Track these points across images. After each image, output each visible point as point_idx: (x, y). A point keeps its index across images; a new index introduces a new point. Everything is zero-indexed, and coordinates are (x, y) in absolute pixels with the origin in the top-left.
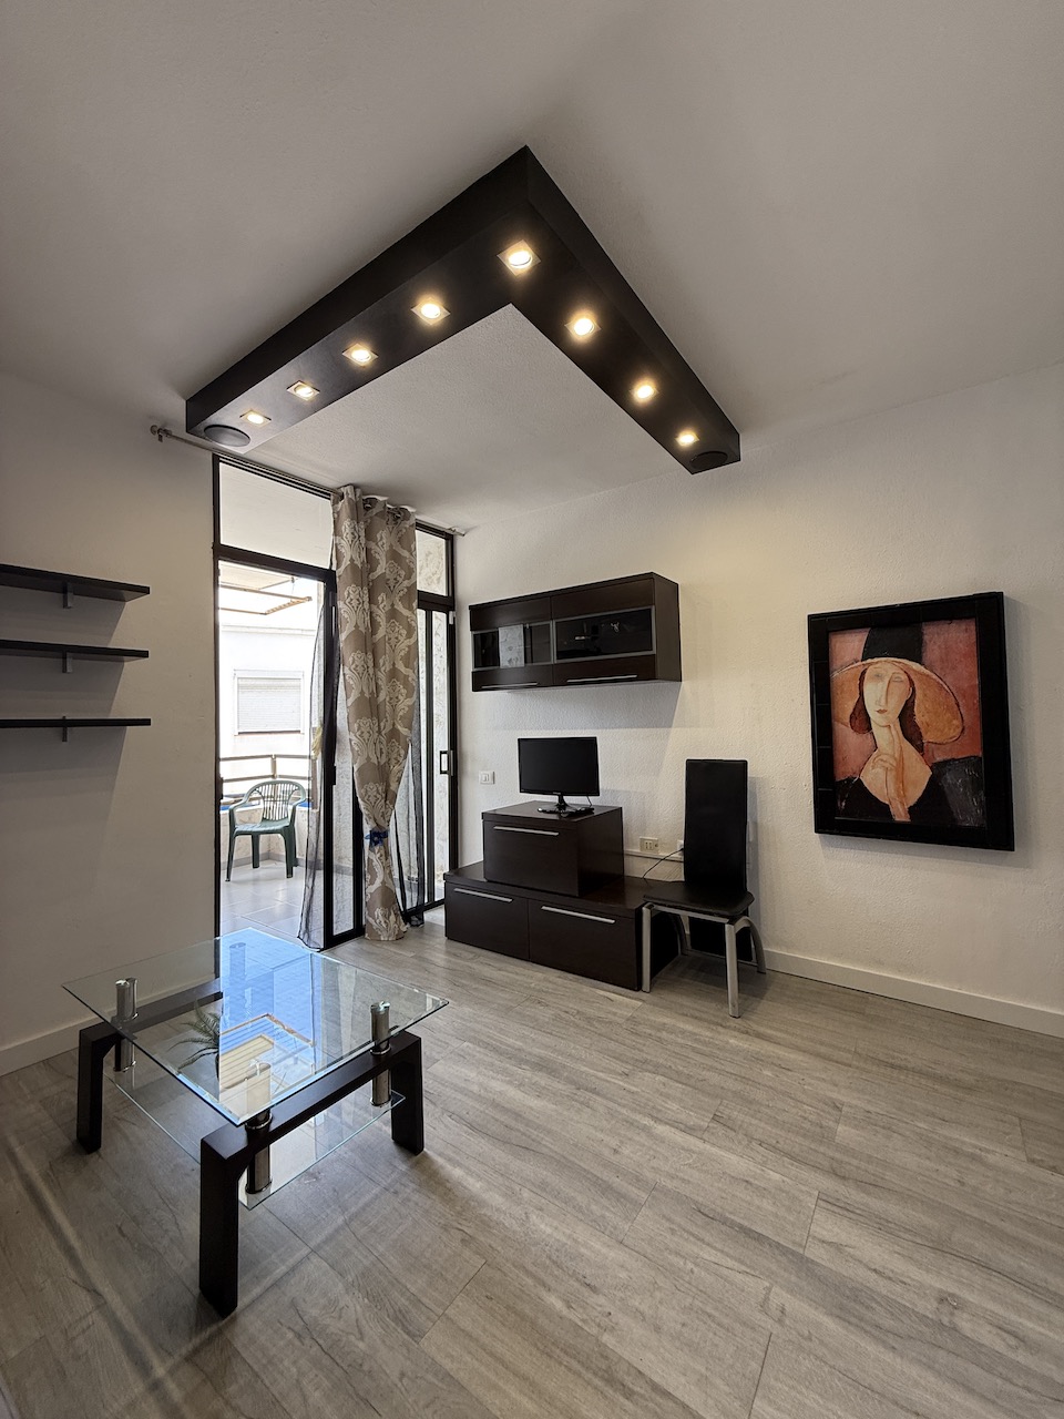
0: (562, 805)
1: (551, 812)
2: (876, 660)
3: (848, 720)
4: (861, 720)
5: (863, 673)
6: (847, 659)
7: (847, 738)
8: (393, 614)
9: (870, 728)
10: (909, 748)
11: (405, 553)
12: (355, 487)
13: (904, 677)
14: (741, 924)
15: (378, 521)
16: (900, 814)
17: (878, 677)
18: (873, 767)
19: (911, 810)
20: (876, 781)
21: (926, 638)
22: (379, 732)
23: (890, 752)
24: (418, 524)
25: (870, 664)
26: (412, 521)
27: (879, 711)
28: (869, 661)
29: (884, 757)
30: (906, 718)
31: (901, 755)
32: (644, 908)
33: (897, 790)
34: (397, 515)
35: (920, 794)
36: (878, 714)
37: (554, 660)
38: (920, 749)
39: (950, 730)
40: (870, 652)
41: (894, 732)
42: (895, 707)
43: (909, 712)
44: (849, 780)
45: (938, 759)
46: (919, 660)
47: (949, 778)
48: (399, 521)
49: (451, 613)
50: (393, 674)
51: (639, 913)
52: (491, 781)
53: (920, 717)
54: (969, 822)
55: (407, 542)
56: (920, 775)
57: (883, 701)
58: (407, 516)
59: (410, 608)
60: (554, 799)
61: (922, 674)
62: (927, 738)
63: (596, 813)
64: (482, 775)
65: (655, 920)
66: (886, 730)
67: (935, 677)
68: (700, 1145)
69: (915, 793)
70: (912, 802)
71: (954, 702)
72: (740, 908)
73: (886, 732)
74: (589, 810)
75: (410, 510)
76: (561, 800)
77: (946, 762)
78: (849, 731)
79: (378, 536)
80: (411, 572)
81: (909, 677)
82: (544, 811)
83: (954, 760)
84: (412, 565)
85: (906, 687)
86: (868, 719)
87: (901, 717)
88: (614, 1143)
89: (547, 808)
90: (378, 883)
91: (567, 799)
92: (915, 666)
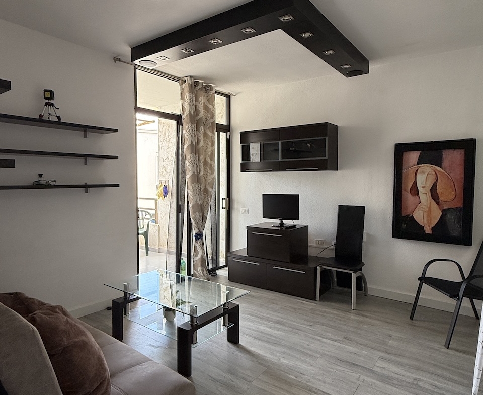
0: (282, 224)
1: (277, 227)
2: (422, 165)
3: (409, 190)
4: (415, 191)
5: (417, 170)
6: (411, 164)
7: (408, 198)
8: (205, 135)
9: (418, 194)
10: (434, 203)
11: (211, 106)
12: (191, 77)
13: (434, 173)
14: (358, 274)
15: (200, 92)
16: (428, 230)
17: (423, 172)
18: (418, 211)
19: (432, 229)
20: (419, 216)
21: (444, 156)
22: (200, 190)
23: (425, 204)
24: (216, 92)
25: (420, 166)
26: (214, 91)
27: (423, 187)
28: (420, 165)
29: (423, 207)
30: (433, 190)
31: (430, 206)
32: (318, 267)
33: (427, 220)
34: (207, 88)
35: (436, 222)
36: (422, 188)
37: (280, 159)
38: (438, 203)
39: (450, 195)
40: (420, 161)
41: (428, 196)
42: (429, 185)
43: (434, 188)
44: (408, 216)
45: (445, 208)
46: (440, 167)
47: (449, 216)
48: (208, 91)
49: (228, 133)
50: (205, 163)
51: (316, 269)
52: (246, 212)
53: (439, 189)
54: (455, 234)
55: (211, 100)
56: (437, 214)
57: (424, 183)
58: (211, 88)
59: (213, 133)
60: (278, 221)
61: (441, 172)
62: (441, 199)
63: (297, 227)
64: (242, 210)
65: (322, 272)
66: (425, 195)
67: (446, 173)
68: (339, 344)
69: (435, 222)
70: (433, 226)
71: (453, 184)
72: (358, 267)
73: (424, 196)
74: (294, 226)
75: (213, 85)
76: (282, 222)
77: (448, 209)
78: (409, 195)
79: (200, 99)
80: (213, 116)
81: (436, 173)
82: (274, 226)
83: (450, 208)
84: (214, 112)
85: (434, 177)
86: (417, 190)
87: (431, 190)
88: (308, 343)
89: (275, 225)
90: (199, 256)
91: (284, 221)
92: (438, 168)
